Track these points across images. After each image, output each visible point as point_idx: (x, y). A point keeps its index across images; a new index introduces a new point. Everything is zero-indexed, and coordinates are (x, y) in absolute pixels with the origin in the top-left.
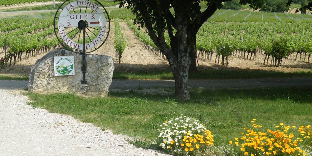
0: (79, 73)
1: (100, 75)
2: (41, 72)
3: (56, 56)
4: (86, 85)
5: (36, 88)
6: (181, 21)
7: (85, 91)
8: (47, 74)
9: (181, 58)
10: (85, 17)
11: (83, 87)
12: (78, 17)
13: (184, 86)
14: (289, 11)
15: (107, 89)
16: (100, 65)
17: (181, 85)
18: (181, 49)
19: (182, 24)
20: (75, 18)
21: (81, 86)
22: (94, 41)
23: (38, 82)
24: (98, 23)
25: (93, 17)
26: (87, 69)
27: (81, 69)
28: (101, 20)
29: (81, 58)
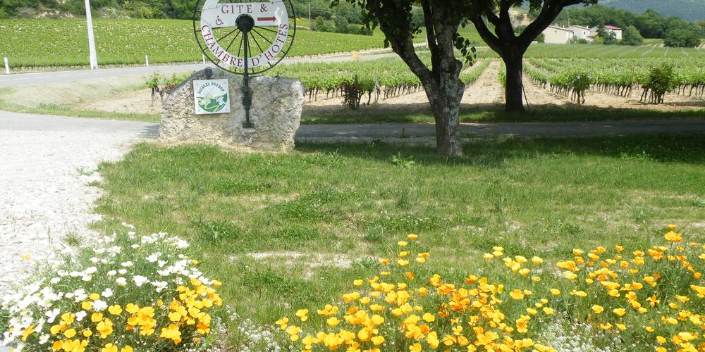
0: (239, 108)
1: (276, 113)
2: (172, 107)
3: (198, 79)
4: (251, 131)
5: (165, 137)
6: (441, 17)
7: (250, 141)
8: (184, 111)
9: (444, 83)
10: (248, 8)
11: (245, 133)
12: (236, 10)
13: (450, 132)
14: (700, 46)
15: (290, 138)
16: (276, 95)
17: (445, 130)
18: (443, 66)
19: (443, 23)
20: (230, 11)
21: (243, 133)
22: (266, 52)
23: (168, 126)
24: (274, 19)
25: (263, 9)
26: (253, 102)
27: (241, 102)
28: (279, 14)
29: (240, 83)
